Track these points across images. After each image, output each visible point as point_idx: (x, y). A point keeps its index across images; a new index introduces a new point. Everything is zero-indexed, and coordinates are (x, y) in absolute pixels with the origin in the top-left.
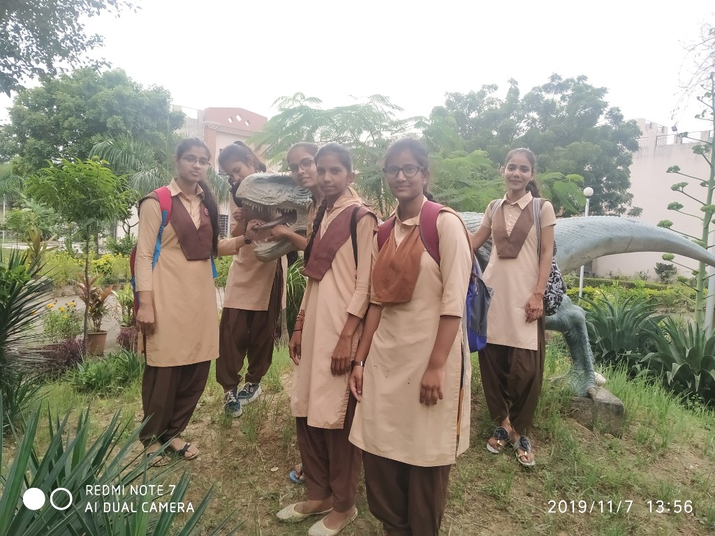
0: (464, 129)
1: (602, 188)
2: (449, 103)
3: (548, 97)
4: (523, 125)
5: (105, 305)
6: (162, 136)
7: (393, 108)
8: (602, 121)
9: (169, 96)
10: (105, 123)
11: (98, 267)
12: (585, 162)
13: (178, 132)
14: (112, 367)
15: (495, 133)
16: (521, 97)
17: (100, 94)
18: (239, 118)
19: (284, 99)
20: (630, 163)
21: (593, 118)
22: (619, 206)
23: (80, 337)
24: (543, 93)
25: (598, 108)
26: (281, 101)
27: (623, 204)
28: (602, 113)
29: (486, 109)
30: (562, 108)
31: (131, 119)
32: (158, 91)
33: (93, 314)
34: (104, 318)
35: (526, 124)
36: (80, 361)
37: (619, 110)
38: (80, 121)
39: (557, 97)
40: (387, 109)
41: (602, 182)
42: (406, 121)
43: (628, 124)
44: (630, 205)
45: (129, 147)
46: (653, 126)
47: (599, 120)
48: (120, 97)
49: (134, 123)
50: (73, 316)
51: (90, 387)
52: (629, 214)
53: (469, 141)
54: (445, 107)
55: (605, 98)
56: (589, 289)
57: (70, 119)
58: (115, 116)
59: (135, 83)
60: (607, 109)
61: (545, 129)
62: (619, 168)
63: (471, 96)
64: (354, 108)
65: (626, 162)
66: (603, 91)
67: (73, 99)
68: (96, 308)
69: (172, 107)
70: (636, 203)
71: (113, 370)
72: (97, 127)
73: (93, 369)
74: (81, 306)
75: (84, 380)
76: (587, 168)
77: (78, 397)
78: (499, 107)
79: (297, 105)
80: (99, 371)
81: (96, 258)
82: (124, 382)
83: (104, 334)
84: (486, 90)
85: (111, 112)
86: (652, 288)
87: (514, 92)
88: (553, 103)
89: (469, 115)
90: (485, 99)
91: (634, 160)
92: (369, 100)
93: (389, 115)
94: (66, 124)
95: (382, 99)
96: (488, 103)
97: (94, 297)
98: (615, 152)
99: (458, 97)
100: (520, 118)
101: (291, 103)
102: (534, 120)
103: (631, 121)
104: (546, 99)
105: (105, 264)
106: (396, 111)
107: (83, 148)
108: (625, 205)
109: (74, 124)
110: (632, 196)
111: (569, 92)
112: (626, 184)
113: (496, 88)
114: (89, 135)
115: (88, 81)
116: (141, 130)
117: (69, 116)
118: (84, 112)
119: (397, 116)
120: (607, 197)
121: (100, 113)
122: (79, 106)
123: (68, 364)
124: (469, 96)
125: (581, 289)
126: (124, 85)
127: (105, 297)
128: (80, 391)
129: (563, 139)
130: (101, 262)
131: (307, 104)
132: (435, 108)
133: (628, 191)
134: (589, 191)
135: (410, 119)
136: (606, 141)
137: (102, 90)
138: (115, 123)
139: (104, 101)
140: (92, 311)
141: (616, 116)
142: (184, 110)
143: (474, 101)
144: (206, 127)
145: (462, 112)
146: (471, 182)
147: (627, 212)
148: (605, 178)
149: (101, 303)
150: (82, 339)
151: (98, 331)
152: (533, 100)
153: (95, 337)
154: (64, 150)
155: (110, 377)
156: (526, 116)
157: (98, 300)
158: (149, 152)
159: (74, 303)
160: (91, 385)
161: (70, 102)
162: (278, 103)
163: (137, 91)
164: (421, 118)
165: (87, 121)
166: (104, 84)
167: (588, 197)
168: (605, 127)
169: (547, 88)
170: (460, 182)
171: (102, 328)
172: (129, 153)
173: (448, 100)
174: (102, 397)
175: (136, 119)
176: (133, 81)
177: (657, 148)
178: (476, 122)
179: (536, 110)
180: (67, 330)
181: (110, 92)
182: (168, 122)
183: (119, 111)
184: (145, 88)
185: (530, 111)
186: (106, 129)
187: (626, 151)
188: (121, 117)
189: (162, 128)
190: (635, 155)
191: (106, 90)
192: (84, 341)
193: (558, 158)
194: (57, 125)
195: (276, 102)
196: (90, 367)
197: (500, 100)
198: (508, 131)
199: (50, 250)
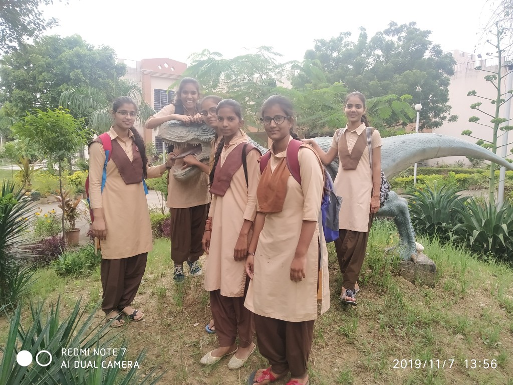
0: (328, 66)
1: (429, 103)
2: (317, 47)
3: (388, 38)
4: (371, 60)
5: (76, 210)
6: (111, 82)
7: (275, 55)
8: (427, 55)
9: (114, 53)
10: (69, 76)
11: (72, 181)
12: (416, 85)
13: (122, 78)
14: (83, 256)
15: (350, 67)
16: (369, 40)
17: (63, 54)
18: (166, 66)
19: (195, 54)
20: (448, 84)
21: (421, 52)
22: (442, 115)
23: (61, 235)
24: (384, 36)
25: (424, 46)
26: (193, 56)
27: (444, 113)
28: (427, 49)
29: (344, 50)
30: (399, 47)
31: (88, 71)
32: (106, 49)
33: (69, 217)
34: (77, 220)
35: (372, 60)
36: (60, 254)
37: (439, 47)
38: (50, 75)
39: (395, 39)
40: (272, 56)
41: (429, 99)
42: (285, 64)
43: (446, 57)
44: (449, 114)
45: (87, 93)
46: (465, 55)
47: (425, 54)
48: (78, 55)
49: (90, 74)
50: (54, 220)
51: (68, 272)
52: (449, 120)
53: (332, 74)
54: (314, 50)
55: (430, 38)
56: (421, 177)
57: (43, 74)
58: (76, 70)
59: (88, 44)
60: (431, 46)
61: (387, 62)
62: (441, 88)
63: (332, 41)
64: (247, 57)
65: (446, 83)
66: (429, 32)
67: (44, 59)
68: (71, 213)
69: (116, 61)
70: (453, 112)
71: (83, 259)
72: (63, 79)
73: (70, 258)
74: (60, 212)
75: (64, 267)
76: (418, 89)
77: (61, 279)
78: (353, 48)
79: (205, 58)
80: (74, 261)
81: (70, 174)
82: (92, 267)
83: (78, 231)
84: (343, 36)
85: (73, 67)
86: (465, 172)
87: (364, 36)
88: (392, 43)
89: (331, 55)
90: (343, 42)
91: (451, 82)
92: (258, 50)
93: (273, 60)
94: (41, 78)
95: (267, 49)
96: (345, 45)
97: (68, 205)
98: (438, 77)
99: (323, 42)
100: (369, 55)
101: (200, 56)
102: (379, 57)
103: (448, 53)
104: (386, 40)
105: (77, 178)
106: (277, 57)
107: (54, 95)
108: (446, 114)
109: (46, 77)
110: (450, 107)
111: (404, 34)
112: (445, 99)
113: (350, 34)
114: (58, 85)
115: (54, 45)
116: (96, 79)
117: (42, 72)
118: (53, 68)
119: (278, 61)
120: (432, 109)
121: (65, 68)
122: (49, 64)
123: (52, 255)
124: (330, 41)
125: (415, 177)
126: (81, 46)
127: (76, 205)
128: (61, 274)
129: (400, 69)
130: (74, 177)
131: (212, 56)
132: (307, 51)
133: (447, 104)
134: (418, 106)
135: (287, 63)
136: (431, 70)
137: (65, 51)
138: (77, 75)
139: (67, 59)
140: (68, 216)
141: (437, 51)
142: (126, 62)
143: (335, 44)
144: (143, 73)
145: (326, 54)
146: (333, 106)
147: (447, 119)
148: (431, 96)
149: (74, 209)
150: (62, 236)
151: (73, 229)
152: (378, 42)
153: (71, 234)
154: (41, 97)
155: (81, 264)
156: (372, 53)
157: (71, 207)
158: (103, 95)
159: (55, 211)
160: (68, 270)
161: (42, 61)
162: (191, 57)
163: (90, 50)
164: (294, 61)
165: (56, 74)
166: (66, 46)
167: (418, 111)
168: (430, 59)
169: (387, 32)
170: (326, 106)
171: (76, 227)
172: (88, 97)
173: (316, 45)
174: (76, 278)
175: (91, 71)
176: (87, 43)
177: (468, 71)
178: (337, 60)
179: (381, 48)
180: (51, 230)
181: (71, 52)
182: (115, 73)
183: (79, 66)
184: (96, 47)
185: (375, 49)
186: (70, 79)
187: (445, 75)
188: (80, 70)
189: (110, 76)
190: (451, 78)
191: (68, 51)
192: (63, 238)
193: (396, 83)
194: (34, 78)
195: (189, 57)
196: (68, 257)
197: (353, 43)
198: (360, 65)
199: (37, 170)
